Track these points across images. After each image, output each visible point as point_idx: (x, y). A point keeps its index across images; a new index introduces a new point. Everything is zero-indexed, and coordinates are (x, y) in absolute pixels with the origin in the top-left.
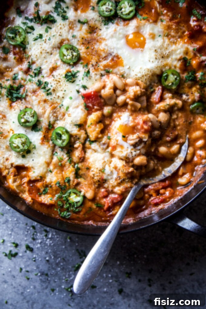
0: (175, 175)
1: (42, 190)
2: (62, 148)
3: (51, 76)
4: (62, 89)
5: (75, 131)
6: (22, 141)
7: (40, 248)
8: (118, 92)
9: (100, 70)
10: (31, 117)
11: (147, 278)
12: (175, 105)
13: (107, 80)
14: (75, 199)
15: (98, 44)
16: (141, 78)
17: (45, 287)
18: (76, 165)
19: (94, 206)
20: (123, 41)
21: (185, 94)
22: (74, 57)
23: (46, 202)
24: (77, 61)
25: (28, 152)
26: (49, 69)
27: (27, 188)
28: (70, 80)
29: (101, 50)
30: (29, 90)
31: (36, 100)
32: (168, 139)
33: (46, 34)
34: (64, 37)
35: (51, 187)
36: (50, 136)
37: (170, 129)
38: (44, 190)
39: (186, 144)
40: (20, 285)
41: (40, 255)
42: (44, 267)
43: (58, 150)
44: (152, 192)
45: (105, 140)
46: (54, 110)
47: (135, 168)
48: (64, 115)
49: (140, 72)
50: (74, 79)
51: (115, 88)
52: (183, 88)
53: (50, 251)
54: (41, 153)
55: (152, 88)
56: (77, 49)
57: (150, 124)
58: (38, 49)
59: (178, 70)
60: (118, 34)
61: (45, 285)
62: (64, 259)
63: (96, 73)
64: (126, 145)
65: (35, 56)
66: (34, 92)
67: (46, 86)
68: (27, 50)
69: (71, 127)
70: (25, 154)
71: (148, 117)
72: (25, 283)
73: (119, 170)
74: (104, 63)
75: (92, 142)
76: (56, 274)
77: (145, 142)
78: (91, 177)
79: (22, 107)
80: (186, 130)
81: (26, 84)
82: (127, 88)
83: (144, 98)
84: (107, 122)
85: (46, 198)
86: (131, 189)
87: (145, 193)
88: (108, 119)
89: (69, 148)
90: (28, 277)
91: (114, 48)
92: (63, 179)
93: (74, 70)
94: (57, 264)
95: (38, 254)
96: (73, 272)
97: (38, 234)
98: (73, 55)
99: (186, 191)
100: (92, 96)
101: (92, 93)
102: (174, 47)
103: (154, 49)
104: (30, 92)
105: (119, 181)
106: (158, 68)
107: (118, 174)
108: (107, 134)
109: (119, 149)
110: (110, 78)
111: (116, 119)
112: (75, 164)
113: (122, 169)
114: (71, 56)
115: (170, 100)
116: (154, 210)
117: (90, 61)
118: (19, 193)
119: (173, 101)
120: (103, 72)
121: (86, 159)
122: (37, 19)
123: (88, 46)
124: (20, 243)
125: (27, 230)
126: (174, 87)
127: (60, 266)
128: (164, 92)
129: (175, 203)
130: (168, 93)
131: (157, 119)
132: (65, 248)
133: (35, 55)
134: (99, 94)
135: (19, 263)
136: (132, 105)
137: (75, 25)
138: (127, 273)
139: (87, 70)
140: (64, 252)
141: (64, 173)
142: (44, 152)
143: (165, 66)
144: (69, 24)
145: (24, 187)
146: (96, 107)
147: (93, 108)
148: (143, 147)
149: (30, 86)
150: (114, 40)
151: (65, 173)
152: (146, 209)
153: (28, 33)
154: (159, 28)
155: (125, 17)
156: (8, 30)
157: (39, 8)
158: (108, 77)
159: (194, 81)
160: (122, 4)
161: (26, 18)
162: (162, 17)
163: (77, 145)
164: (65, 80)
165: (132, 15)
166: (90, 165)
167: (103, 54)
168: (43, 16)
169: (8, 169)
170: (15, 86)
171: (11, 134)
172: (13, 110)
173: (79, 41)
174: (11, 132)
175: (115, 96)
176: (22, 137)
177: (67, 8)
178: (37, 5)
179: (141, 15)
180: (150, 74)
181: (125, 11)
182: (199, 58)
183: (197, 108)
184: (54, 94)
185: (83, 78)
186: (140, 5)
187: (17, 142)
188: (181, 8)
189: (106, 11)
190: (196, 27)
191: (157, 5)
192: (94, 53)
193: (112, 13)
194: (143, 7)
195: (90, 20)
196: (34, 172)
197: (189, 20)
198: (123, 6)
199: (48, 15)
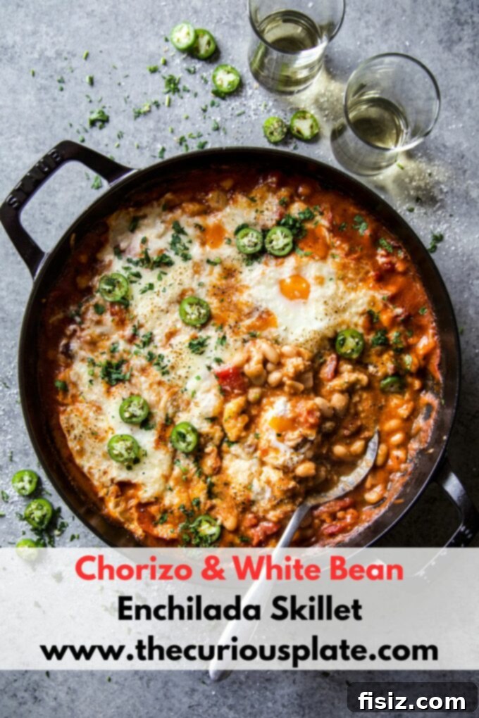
0: (360, 488)
1: (158, 517)
2: (187, 454)
3: (168, 346)
4: (184, 364)
5: (205, 427)
6: (126, 445)
8: (270, 366)
9: (241, 333)
10: (140, 409)
12: (357, 381)
13: (252, 349)
14: (208, 530)
15: (237, 294)
16: (304, 344)
18: (209, 480)
19: (237, 541)
20: (276, 289)
21: (371, 364)
22: (202, 316)
23: (165, 536)
24: (208, 320)
25: (137, 461)
26: (164, 335)
27: (136, 515)
28: (197, 352)
29: (242, 304)
30: (135, 367)
31: (145, 382)
32: (346, 432)
33: (160, 283)
34: (186, 286)
35: (172, 512)
36: (168, 435)
37: (349, 418)
38: (162, 518)
39: (376, 438)
43: (181, 457)
44: (324, 517)
45: (251, 439)
46: (174, 397)
47: (297, 480)
48: (188, 403)
49: (302, 336)
50: (202, 349)
51: (265, 361)
52: (369, 356)
54: (156, 462)
55: (321, 357)
56: (205, 305)
57: (318, 414)
58: (148, 306)
59: (360, 330)
60: (267, 279)
63: (235, 338)
64: (282, 447)
65: (143, 316)
66: (143, 370)
67: (160, 362)
68: (131, 308)
69: (199, 422)
70: (131, 464)
71: (315, 404)
73: (274, 485)
74: (247, 322)
75: (231, 443)
77: (312, 442)
78: (231, 497)
79: (125, 394)
80: (374, 418)
81: (131, 359)
82: (283, 361)
83: (310, 375)
84: (254, 412)
85: (164, 530)
86: (293, 514)
87: (313, 518)
88: (256, 407)
89: (198, 454)
91: (262, 300)
92: (189, 499)
93: (203, 334)
98: (200, 313)
99: (377, 514)
100: (231, 376)
101: (231, 371)
102: (353, 296)
103: (323, 300)
104: (137, 370)
105: (275, 503)
106: (331, 329)
107: (273, 492)
108: (254, 431)
109: (272, 454)
110: (257, 346)
111: (267, 407)
112: (207, 477)
113: (277, 485)
114: (197, 314)
115: (350, 374)
117: (227, 321)
118: (124, 523)
119: (354, 377)
121: (223, 469)
122: (145, 262)
123: (222, 298)
126: (355, 356)
128: (341, 363)
129: (360, 534)
130: (346, 363)
131: (328, 405)
133: (142, 314)
134: (241, 371)
136: (291, 387)
137: (202, 268)
139: (222, 334)
141: (190, 491)
142: (160, 460)
143: (339, 325)
144: (193, 267)
145: (132, 514)
146: (236, 391)
147: (233, 392)
148: (309, 449)
149: (138, 362)
150: (262, 287)
151: (193, 491)
152: (316, 543)
153: (132, 282)
154: (329, 267)
155: (277, 253)
156: (102, 279)
157: (147, 245)
158: (254, 343)
159: (386, 345)
160: (272, 234)
161: (129, 261)
162: (333, 251)
163: (210, 448)
164: (190, 351)
165: (288, 249)
166: (229, 479)
167: (246, 310)
168: (154, 257)
169: (107, 487)
170: (115, 362)
171: (110, 436)
172: (112, 398)
173: (208, 291)
174: (110, 432)
175: (265, 372)
176: (127, 440)
177: (190, 242)
178: (144, 241)
179: (302, 249)
180: (318, 337)
181: (277, 245)
182: (392, 311)
183: (391, 385)
184: (174, 372)
185: (216, 348)
186: (299, 234)
187: (119, 447)
188: (362, 237)
189: (249, 246)
190: (385, 265)
191: (326, 233)
192: (232, 307)
193: (258, 248)
194: (305, 237)
195: (225, 259)
196: (146, 491)
197: (375, 255)
198: (273, 237)
199: (161, 255)
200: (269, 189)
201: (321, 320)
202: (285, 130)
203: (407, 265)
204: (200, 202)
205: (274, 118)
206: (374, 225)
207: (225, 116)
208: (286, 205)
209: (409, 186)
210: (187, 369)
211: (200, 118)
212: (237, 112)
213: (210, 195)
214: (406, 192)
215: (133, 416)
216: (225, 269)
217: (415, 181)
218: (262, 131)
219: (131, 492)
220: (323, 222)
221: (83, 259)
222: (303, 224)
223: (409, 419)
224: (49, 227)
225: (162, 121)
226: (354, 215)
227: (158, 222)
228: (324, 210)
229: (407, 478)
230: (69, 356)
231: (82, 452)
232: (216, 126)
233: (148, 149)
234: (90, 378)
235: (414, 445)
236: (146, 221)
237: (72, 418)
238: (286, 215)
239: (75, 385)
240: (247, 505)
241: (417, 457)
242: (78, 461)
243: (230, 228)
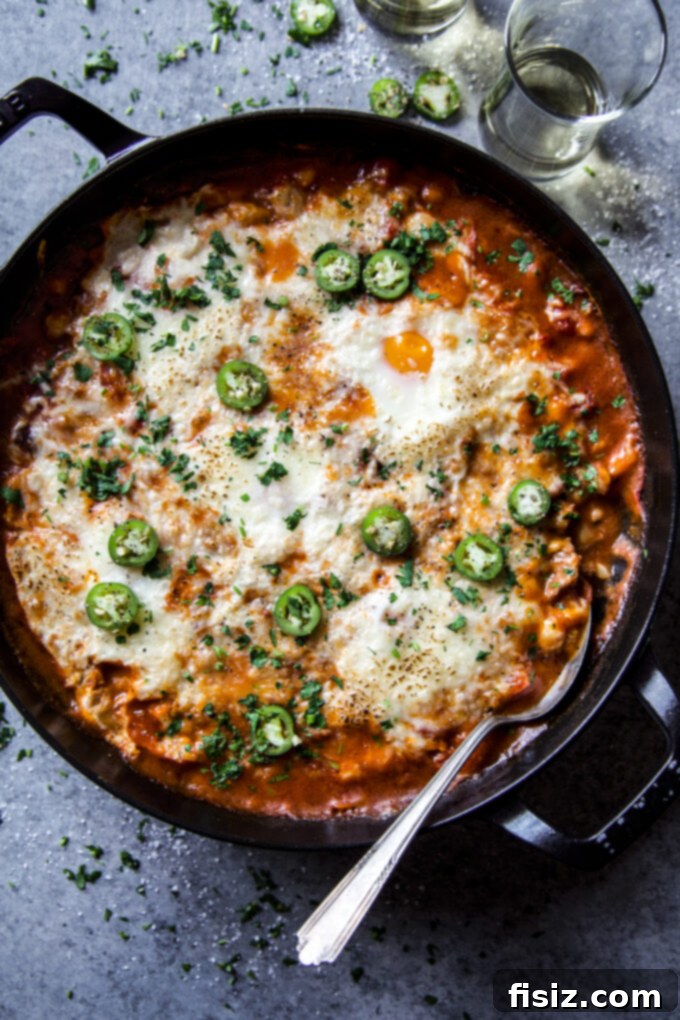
1: (166, 724)
3: (196, 441)
4: (222, 474)
6: (117, 601)
7: (158, 861)
9: (318, 426)
10: (143, 543)
11: (425, 943)
15: (313, 358)
16: (419, 446)
17: (167, 959)
20: (375, 353)
22: (253, 394)
23: (176, 757)
24: (263, 401)
25: (134, 628)
26: (189, 421)
27: (126, 720)
28: (243, 453)
29: (320, 374)
30: (139, 474)
31: (156, 499)
33: (185, 334)
34: (229, 342)
35: (190, 717)
38: (172, 727)
40: (105, 953)
41: (157, 877)
42: (167, 910)
48: (234, 543)
49: (417, 432)
50: (252, 450)
53: (181, 868)
54: (167, 632)
56: (260, 374)
58: (164, 372)
59: (514, 427)
60: (362, 335)
61: (167, 955)
62: (216, 890)
63: (308, 433)
65: (156, 389)
66: (153, 479)
67: (183, 466)
68: (136, 374)
70: (124, 633)
72: (116, 947)
74: (329, 406)
76: (197, 928)
79: (120, 517)
81: (134, 459)
85: (175, 747)
90: (126, 934)
91: (352, 370)
93: (255, 425)
94: (200, 904)
95: (151, 877)
96: (239, 925)
97: (154, 827)
98: (251, 389)
102: (503, 369)
103: (454, 375)
104: (142, 479)
106: (464, 422)
114: (246, 390)
117: (296, 405)
118: (105, 732)
120: (326, 432)
122: (162, 298)
123: (287, 364)
124: (108, 847)
125: (125, 816)
127: (205, 907)
132: (221, 862)
133: (155, 386)
135: (103, 898)
137: (256, 313)
138: (375, 929)
139: (286, 426)
140: (218, 873)
142: (174, 630)
143: (480, 417)
144: (242, 310)
145: (119, 717)
149: (144, 466)
150: (354, 348)
153: (138, 330)
154: (467, 321)
155: (382, 294)
156: (88, 322)
157: (167, 269)
159: (556, 450)
160: (376, 262)
161: (136, 294)
162: (475, 296)
164: (231, 451)
165: (400, 288)
167: (326, 386)
168: (177, 289)
169: (81, 670)
170: (104, 461)
171: (91, 584)
172: (96, 522)
173: (265, 351)
174: (92, 577)
176: (119, 592)
177: (239, 268)
178: (162, 261)
179: (424, 289)
181: (384, 280)
182: (568, 397)
184: (204, 486)
185: (276, 449)
186: (421, 264)
187: (106, 604)
188: (522, 275)
189: (336, 279)
190: (560, 323)
191: (463, 265)
192: (303, 381)
193: (351, 283)
194: (430, 271)
195: (295, 299)
196: (147, 681)
197: (544, 306)
198: (378, 266)
199: (189, 287)
200: (374, 188)
201: (450, 407)
202: (405, 100)
203: (596, 325)
204: (259, 203)
205: (389, 80)
206: (544, 256)
207: (308, 74)
208: (401, 215)
209: (602, 203)
210: (226, 483)
211: (267, 75)
212: (329, 69)
213: (276, 193)
214: (597, 214)
215: (130, 554)
216: (294, 315)
217: (612, 196)
218: (367, 101)
219: (118, 681)
220: (461, 247)
221: (60, 287)
222: (428, 250)
225: (205, 76)
226: (512, 239)
227: (188, 232)
228: (464, 226)
230: (28, 448)
231: (41, 610)
232: (293, 88)
233: (179, 120)
234: (62, 486)
236: (166, 230)
237: (27, 553)
238: (400, 232)
239: (35, 496)
242: (34, 624)
243: (306, 250)
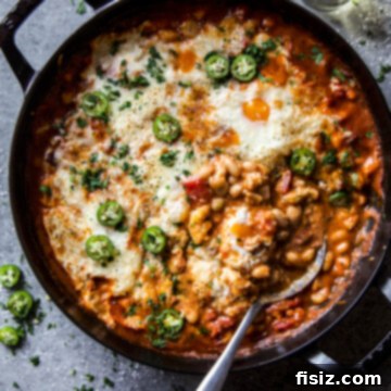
0: (308, 290)
1: (128, 309)
2: (156, 255)
3: (142, 158)
4: (156, 175)
5: (172, 231)
6: (102, 245)
7: (124, 382)
8: (232, 179)
9: (207, 149)
10: (115, 213)
12: (309, 195)
13: (217, 164)
14: (172, 322)
15: (205, 114)
16: (263, 160)
18: (174, 278)
19: (198, 332)
20: (239, 111)
21: (322, 180)
22: (172, 132)
23: (134, 327)
24: (178, 136)
25: (110, 259)
26: (138, 148)
27: (108, 307)
28: (167, 164)
29: (209, 122)
30: (112, 176)
31: (121, 189)
32: (299, 241)
33: (136, 101)
34: (160, 105)
35: (140, 306)
36: (139, 237)
37: (301, 228)
38: (131, 310)
39: (324, 248)
43: (150, 257)
44: (276, 314)
45: (213, 243)
46: (146, 204)
47: (253, 281)
48: (158, 210)
49: (261, 153)
50: (172, 162)
51: (227, 175)
52: (320, 173)
53: (136, 386)
54: (128, 260)
55: (277, 173)
56: (176, 122)
57: (274, 223)
58: (125, 122)
59: (313, 150)
60: (232, 101)
63: (202, 153)
64: (241, 251)
65: (120, 131)
66: (119, 179)
67: (135, 172)
68: (111, 123)
69: (167, 226)
70: (106, 262)
71: (272, 214)
73: (232, 284)
74: (213, 139)
75: (195, 246)
77: (268, 248)
78: (194, 293)
79: (102, 199)
80: (323, 229)
81: (108, 168)
82: (244, 174)
83: (267, 189)
84: (216, 219)
85: (133, 321)
86: (248, 311)
87: (265, 314)
88: (218, 214)
89: (165, 255)
91: (227, 120)
92: (156, 294)
93: (173, 149)
97: (121, 364)
98: (171, 130)
99: (322, 313)
100: (197, 187)
101: (197, 182)
102: (307, 119)
103: (280, 122)
104: (113, 178)
105: (232, 300)
106: (287, 148)
107: (231, 289)
108: (217, 236)
109: (232, 257)
110: (221, 161)
111: (229, 215)
112: (172, 275)
113: (235, 284)
114: (169, 130)
115: (303, 189)
116: (279, 338)
117: (195, 138)
118: (98, 314)
119: (306, 191)
120: (211, 152)
121: (187, 269)
122: (124, 82)
123: (191, 117)
124: (97, 375)
125: (106, 358)
126: (307, 173)
128: (295, 178)
129: (306, 331)
130: (299, 179)
131: (283, 216)
132: (157, 382)
133: (120, 129)
134: (206, 182)
136: (251, 198)
137: (174, 90)
139: (190, 150)
140: (156, 388)
141: (157, 288)
142: (131, 259)
143: (295, 144)
144: (167, 88)
145: (105, 306)
146: (201, 200)
147: (198, 201)
148: (264, 254)
149: (114, 171)
150: (227, 109)
151: (159, 287)
152: (267, 336)
153: (112, 100)
154: (287, 93)
155: (241, 78)
156: (85, 96)
157: (126, 67)
158: (219, 159)
159: (335, 164)
160: (238, 61)
161: (110, 81)
162: (292, 78)
163: (176, 250)
164: (161, 163)
165: (251, 75)
166: (193, 277)
167: (212, 129)
168: (132, 78)
169: (84, 281)
170: (94, 170)
171: (88, 236)
172: (90, 202)
173: (179, 110)
174: (88, 232)
175: (227, 185)
176: (103, 240)
177: (165, 66)
178: (124, 63)
179: (264, 76)
180: (275, 155)
181: (242, 71)
182: (342, 134)
183: (339, 199)
184: (146, 181)
185: (184, 161)
186: (262, 62)
187: (96, 247)
188: (317, 66)
189: (217, 71)
190: (338, 93)
191: (285, 62)
192: (200, 126)
193: (225, 73)
194: (267, 65)
195: (195, 82)
196: (118, 286)
197: (329, 83)
198: (239, 64)
199: (138, 77)
200: (237, 21)
201: (278, 139)
203: (357, 93)
204: (174, 29)
206: (329, 56)
208: (251, 35)
209: (362, 21)
210: (158, 179)
213: (184, 24)
214: (359, 27)
215: (109, 219)
216: (195, 91)
217: (368, 17)
219: (104, 287)
220: (284, 52)
221: (69, 77)
222: (266, 54)
223: (354, 230)
224: (37, 47)
226: (311, 47)
227: (137, 46)
228: (285, 41)
229: (350, 282)
230: (54, 164)
231: (62, 250)
234: (72, 184)
235: (357, 254)
236: (126, 46)
237: (54, 219)
238: (251, 45)
239: (58, 190)
240: (207, 301)
241: (359, 264)
242: (59, 257)
243: (200, 55)
